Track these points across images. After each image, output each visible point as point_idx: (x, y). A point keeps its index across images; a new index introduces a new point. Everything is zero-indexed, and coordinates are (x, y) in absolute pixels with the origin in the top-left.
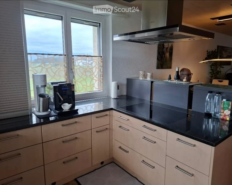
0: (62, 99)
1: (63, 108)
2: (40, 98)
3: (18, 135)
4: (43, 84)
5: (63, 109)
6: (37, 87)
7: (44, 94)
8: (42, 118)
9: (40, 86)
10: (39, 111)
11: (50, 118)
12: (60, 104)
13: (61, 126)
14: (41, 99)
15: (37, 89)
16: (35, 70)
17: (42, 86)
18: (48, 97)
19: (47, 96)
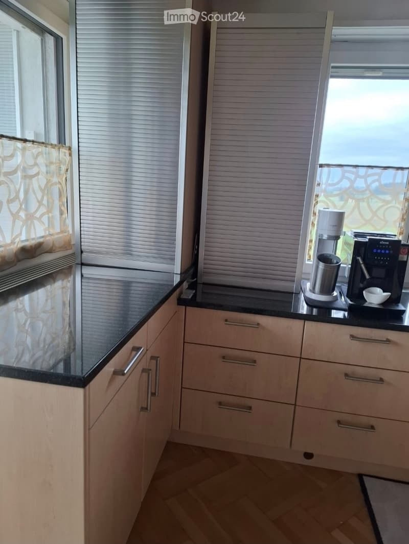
0: (367, 277)
1: (365, 297)
2: (318, 263)
3: (258, 324)
4: (333, 234)
5: (366, 301)
6: (319, 239)
7: (330, 255)
8: (315, 307)
9: (325, 237)
10: (313, 290)
11: (333, 311)
12: (361, 285)
13: (348, 337)
14: (321, 265)
15: (321, 241)
16: (330, 201)
17: (330, 238)
18: (337, 263)
19: (335, 261)
